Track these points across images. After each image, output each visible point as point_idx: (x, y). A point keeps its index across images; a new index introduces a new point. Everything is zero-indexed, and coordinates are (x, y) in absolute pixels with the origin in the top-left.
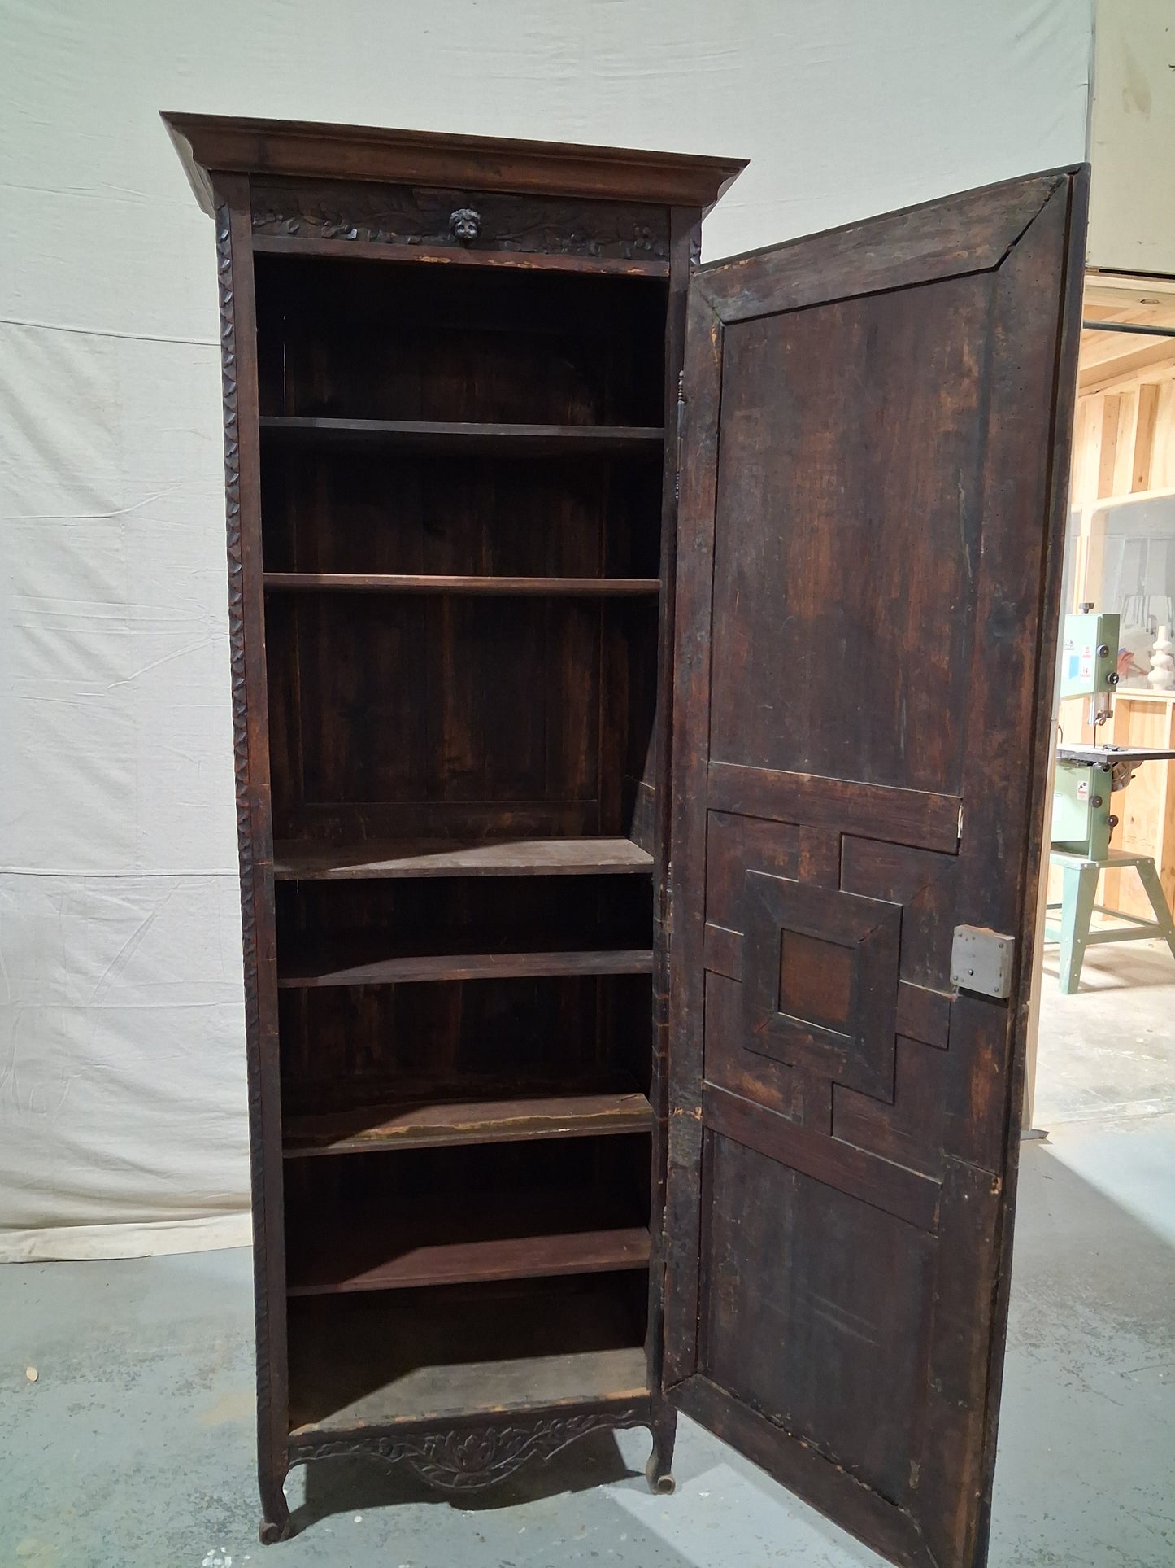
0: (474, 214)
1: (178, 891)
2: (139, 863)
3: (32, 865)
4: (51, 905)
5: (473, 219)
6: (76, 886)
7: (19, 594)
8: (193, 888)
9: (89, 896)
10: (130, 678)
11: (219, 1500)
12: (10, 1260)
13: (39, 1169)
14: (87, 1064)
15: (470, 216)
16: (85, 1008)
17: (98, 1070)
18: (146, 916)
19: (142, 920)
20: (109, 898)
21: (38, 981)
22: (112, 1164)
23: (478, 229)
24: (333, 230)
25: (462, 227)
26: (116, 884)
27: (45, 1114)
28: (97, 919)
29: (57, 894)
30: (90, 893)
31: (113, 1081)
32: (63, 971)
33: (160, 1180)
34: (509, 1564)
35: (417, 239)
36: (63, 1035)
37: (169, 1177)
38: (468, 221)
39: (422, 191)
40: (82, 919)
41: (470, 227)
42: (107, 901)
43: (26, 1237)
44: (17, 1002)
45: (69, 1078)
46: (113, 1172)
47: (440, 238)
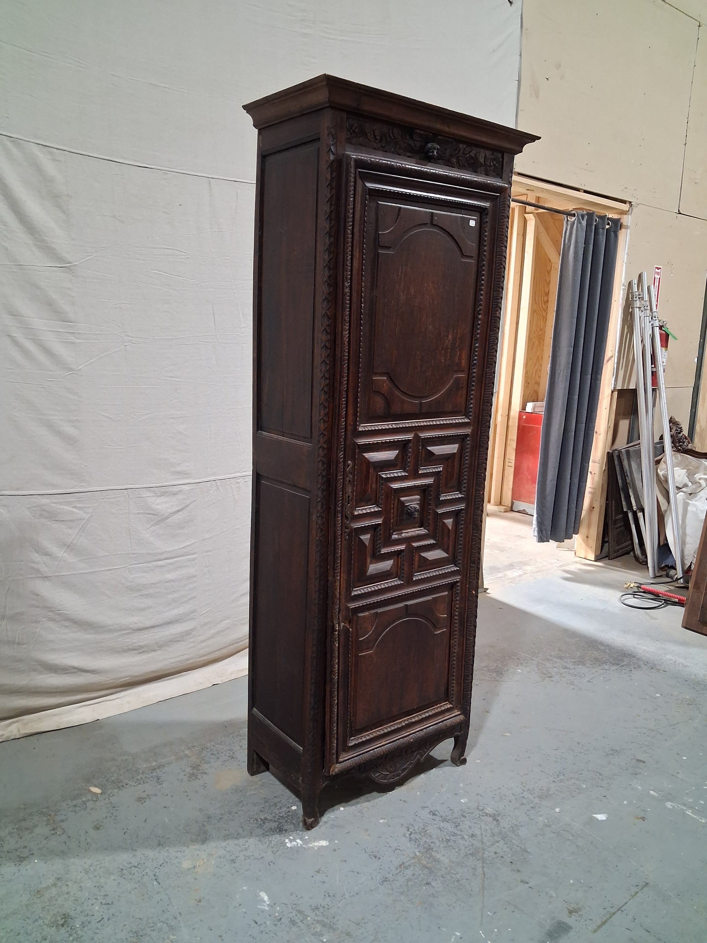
1: (105, 500)
2: (82, 484)
3: (17, 489)
4: (29, 514)
6: (45, 501)
7: (9, 315)
8: (113, 498)
9: (53, 507)
10: (76, 370)
11: (266, 819)
12: (12, 738)
13: (21, 681)
14: (52, 611)
16: (50, 576)
17: (59, 614)
18: (86, 516)
19: (84, 519)
20: (65, 507)
21: (22, 563)
22: (66, 670)
26: (69, 498)
27: (25, 646)
28: (57, 521)
29: (33, 507)
30: (54, 505)
31: (68, 619)
32: (37, 555)
33: (93, 675)
36: (38, 595)
37: (98, 673)
40: (48, 521)
42: (64, 509)
43: (10, 724)
44: (9, 577)
45: (40, 621)
46: (66, 675)
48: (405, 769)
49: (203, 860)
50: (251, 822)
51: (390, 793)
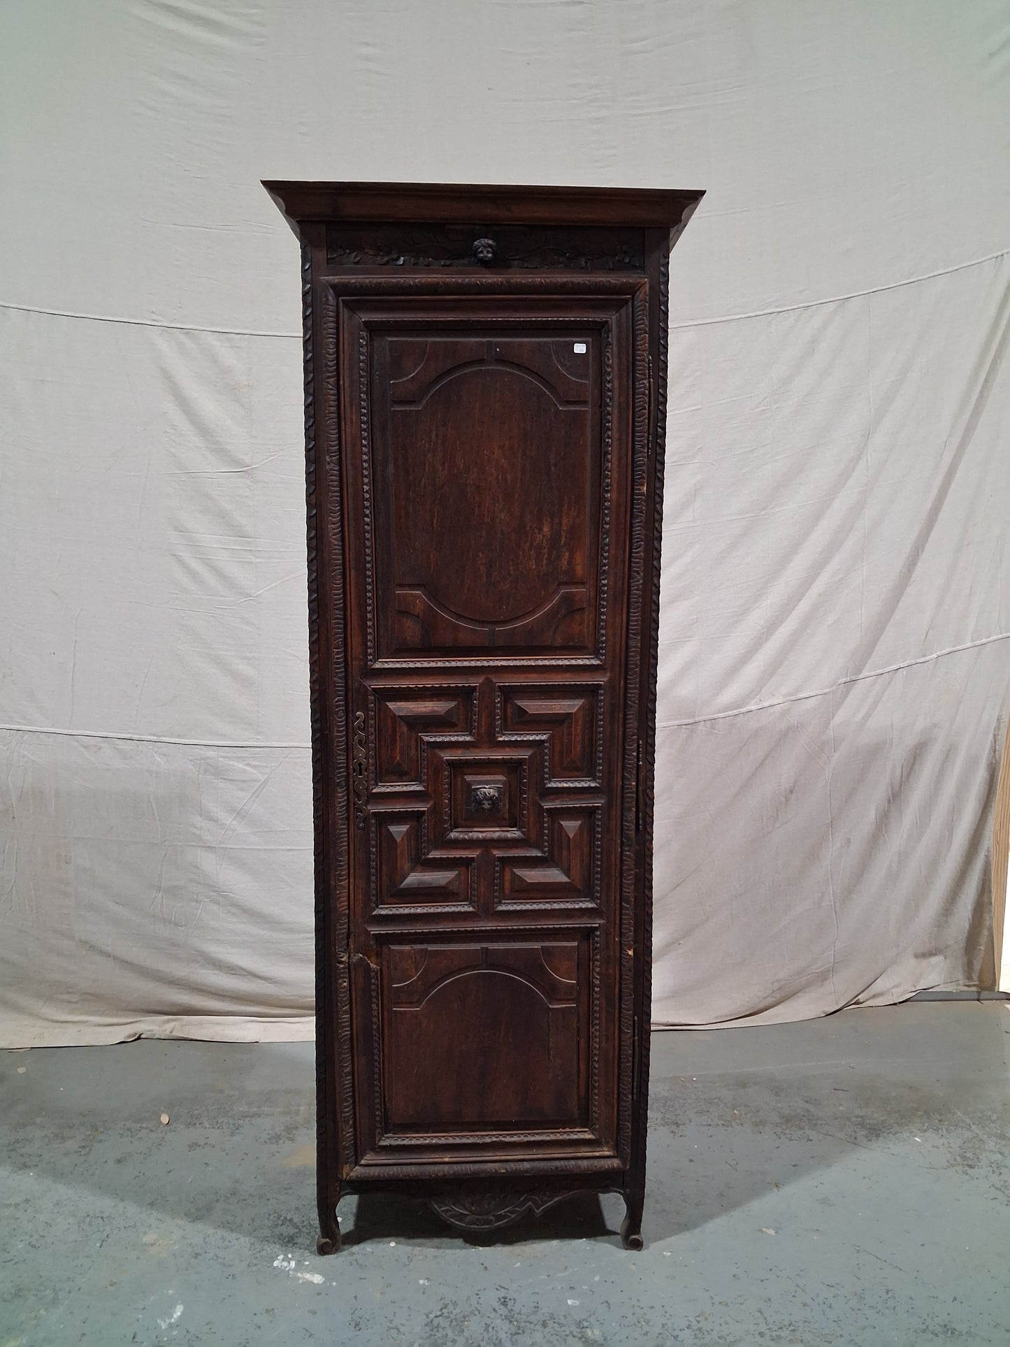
0: (490, 242)
1: (286, 759)
2: (259, 737)
3: (179, 736)
4: (192, 767)
5: (490, 246)
6: (211, 753)
7: (175, 531)
8: (298, 758)
9: (221, 761)
10: (255, 595)
11: (291, 1220)
12: (156, 1037)
13: (179, 970)
14: (215, 891)
15: (488, 243)
16: (214, 847)
17: (223, 896)
18: (262, 778)
19: (259, 781)
20: (236, 764)
21: (181, 826)
22: (232, 970)
23: (494, 253)
24: (386, 259)
25: (482, 252)
26: (241, 752)
27: (183, 928)
28: (225, 779)
29: (197, 759)
30: (220, 759)
31: (234, 905)
32: (200, 819)
33: (268, 985)
34: (504, 1288)
35: (448, 262)
36: (198, 868)
37: (275, 982)
38: (486, 247)
39: (452, 227)
40: (215, 779)
41: (488, 252)
42: (233, 766)
43: (169, 1021)
44: (165, 841)
45: (201, 901)
46: (233, 976)
47: (466, 261)
48: (503, 1217)
49: (170, 1240)
50: (271, 1217)
51: (481, 1248)
